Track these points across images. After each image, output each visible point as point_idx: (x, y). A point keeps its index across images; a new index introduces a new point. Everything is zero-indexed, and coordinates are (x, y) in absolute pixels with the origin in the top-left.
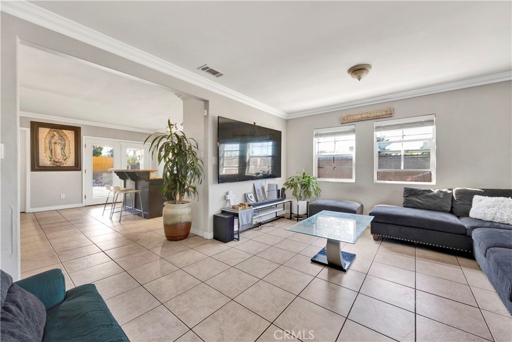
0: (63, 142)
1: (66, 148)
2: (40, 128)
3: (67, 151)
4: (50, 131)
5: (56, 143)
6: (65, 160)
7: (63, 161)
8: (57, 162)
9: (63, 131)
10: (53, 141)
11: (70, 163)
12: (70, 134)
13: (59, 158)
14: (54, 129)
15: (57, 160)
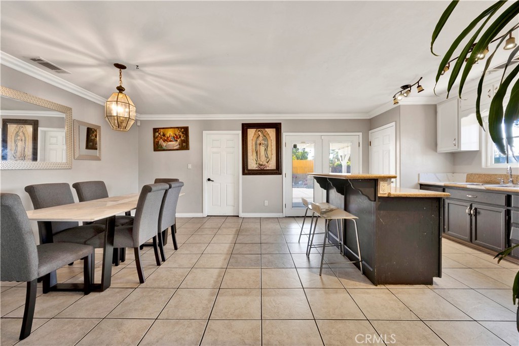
0: (266, 143)
1: (269, 148)
2: (248, 130)
3: (269, 153)
4: (256, 131)
5: (260, 144)
6: (267, 162)
7: (266, 164)
8: (261, 165)
9: (267, 129)
10: (258, 143)
11: (272, 165)
12: (271, 132)
13: (263, 160)
14: (259, 129)
15: (261, 163)
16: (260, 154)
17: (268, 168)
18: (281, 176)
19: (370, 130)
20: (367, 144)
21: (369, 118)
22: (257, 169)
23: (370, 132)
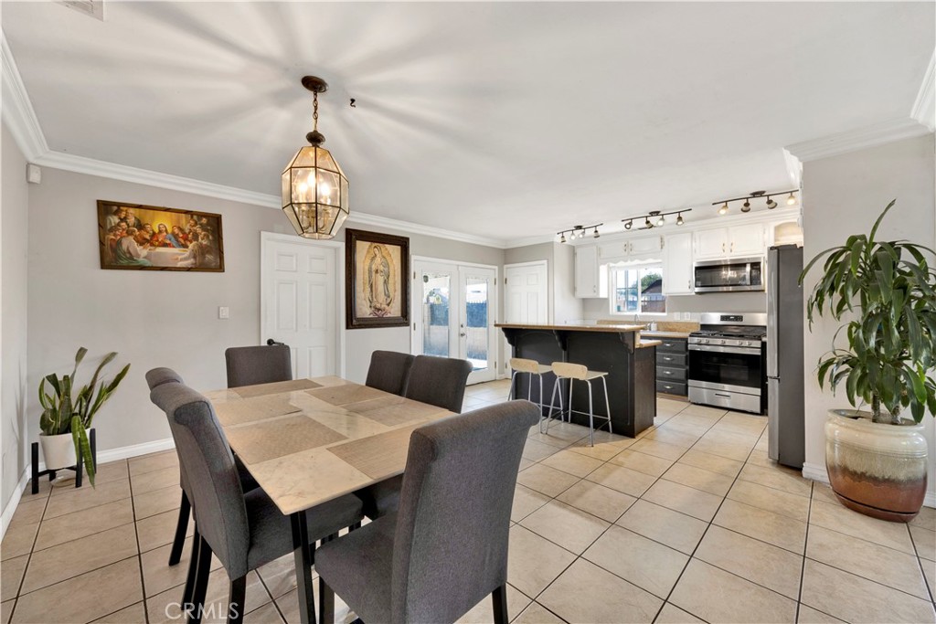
0: (386, 269)
1: (391, 281)
2: (358, 242)
3: (391, 287)
4: (370, 246)
5: (377, 272)
6: (388, 305)
7: (386, 307)
8: (379, 310)
9: (387, 246)
10: (374, 267)
11: (395, 311)
12: (395, 251)
13: (381, 300)
14: (376, 244)
15: (378, 306)
16: (376, 290)
17: (389, 315)
18: (408, 328)
19: (505, 264)
20: (503, 281)
21: (504, 248)
22: (371, 316)
23: (505, 266)
